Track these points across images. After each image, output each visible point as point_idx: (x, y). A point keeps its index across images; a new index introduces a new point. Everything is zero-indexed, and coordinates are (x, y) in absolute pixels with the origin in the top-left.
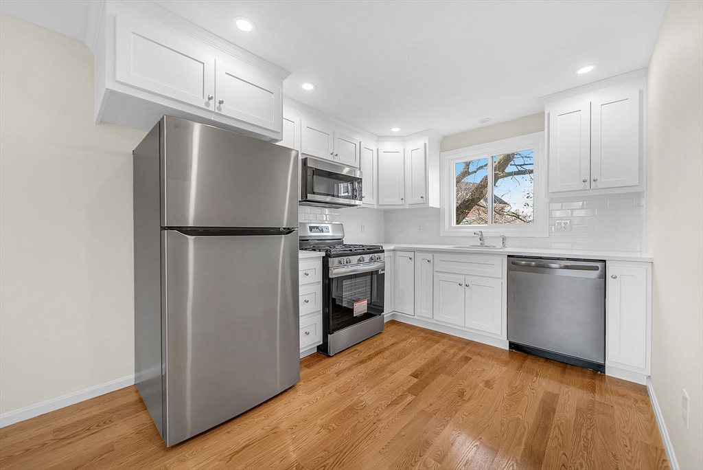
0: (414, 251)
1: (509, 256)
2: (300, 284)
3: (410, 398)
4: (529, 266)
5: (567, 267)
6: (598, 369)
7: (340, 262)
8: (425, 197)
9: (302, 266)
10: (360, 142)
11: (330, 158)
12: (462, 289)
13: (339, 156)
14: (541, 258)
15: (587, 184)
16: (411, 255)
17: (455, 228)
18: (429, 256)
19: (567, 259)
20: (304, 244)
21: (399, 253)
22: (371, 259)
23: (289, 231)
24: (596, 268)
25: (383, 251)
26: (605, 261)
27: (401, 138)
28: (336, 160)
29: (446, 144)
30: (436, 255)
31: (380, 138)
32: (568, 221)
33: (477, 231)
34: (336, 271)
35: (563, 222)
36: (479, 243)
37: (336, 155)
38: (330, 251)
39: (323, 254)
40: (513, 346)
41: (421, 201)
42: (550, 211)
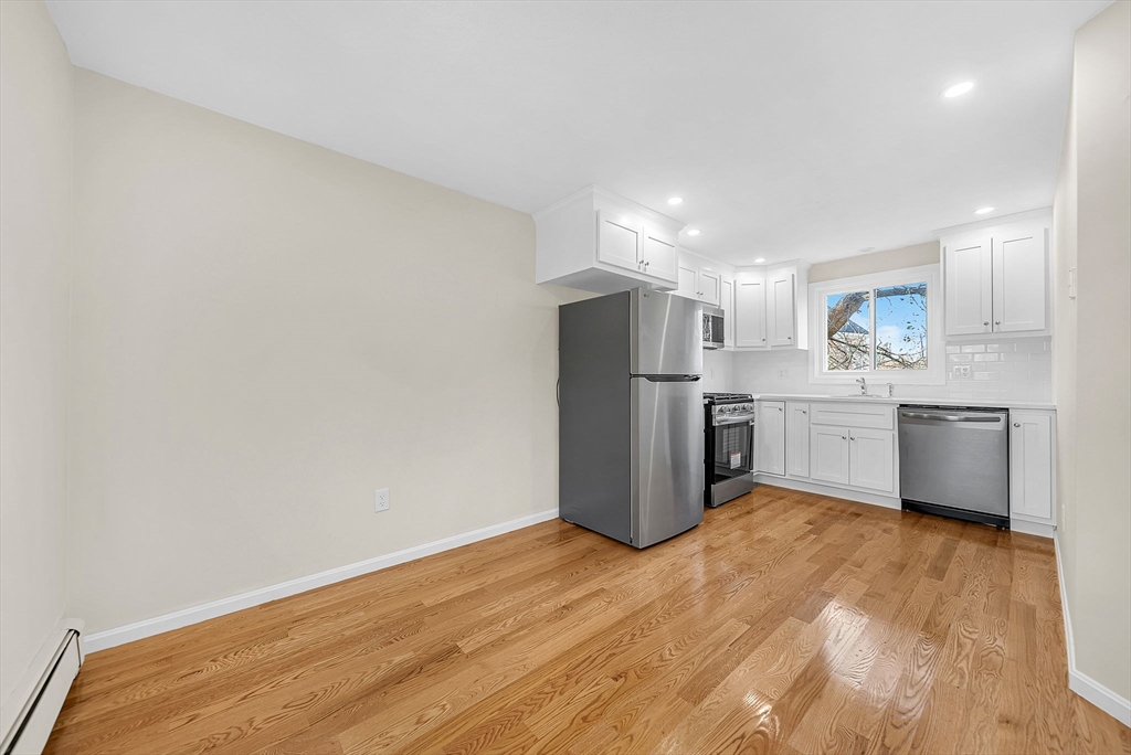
0: (783, 400)
1: (901, 405)
3: (813, 537)
4: (920, 417)
5: (967, 420)
6: (1003, 524)
7: (721, 410)
8: (793, 338)
10: (721, 276)
12: (846, 443)
13: (704, 295)
14: (937, 407)
15: (989, 327)
16: (782, 405)
17: (826, 374)
18: (805, 406)
19: (968, 408)
24: (998, 420)
25: (752, 401)
26: (1008, 409)
27: (764, 268)
29: (814, 274)
30: (813, 405)
31: (738, 268)
32: (968, 367)
33: (859, 378)
34: (718, 418)
35: (962, 368)
36: (860, 391)
37: (702, 294)
38: (714, 399)
40: (906, 504)
41: (789, 342)
42: (947, 355)
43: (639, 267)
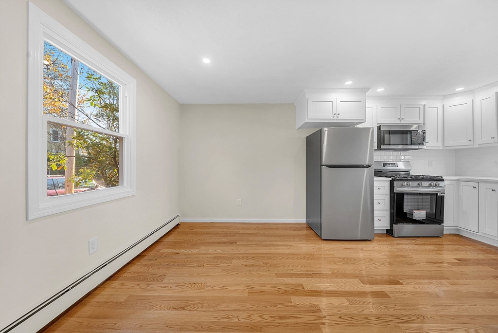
0: (478, 182)
2: (374, 193)
7: (402, 185)
9: (376, 184)
10: (424, 105)
11: (398, 121)
13: (405, 119)
16: (476, 185)
18: (494, 186)
20: (378, 173)
21: (462, 183)
22: (430, 184)
23: (369, 166)
25: (443, 180)
28: (403, 121)
31: (447, 96)
34: (398, 189)
37: (403, 119)
38: (395, 178)
39: (391, 179)
43: (334, 117)
